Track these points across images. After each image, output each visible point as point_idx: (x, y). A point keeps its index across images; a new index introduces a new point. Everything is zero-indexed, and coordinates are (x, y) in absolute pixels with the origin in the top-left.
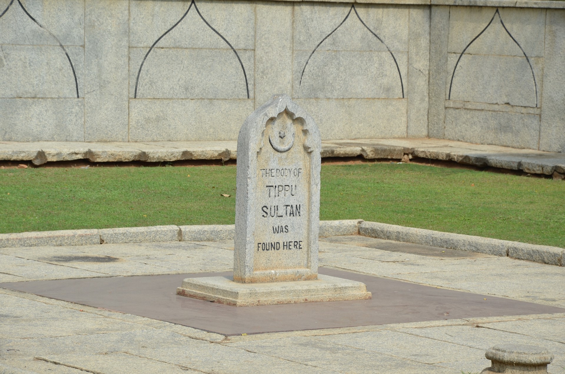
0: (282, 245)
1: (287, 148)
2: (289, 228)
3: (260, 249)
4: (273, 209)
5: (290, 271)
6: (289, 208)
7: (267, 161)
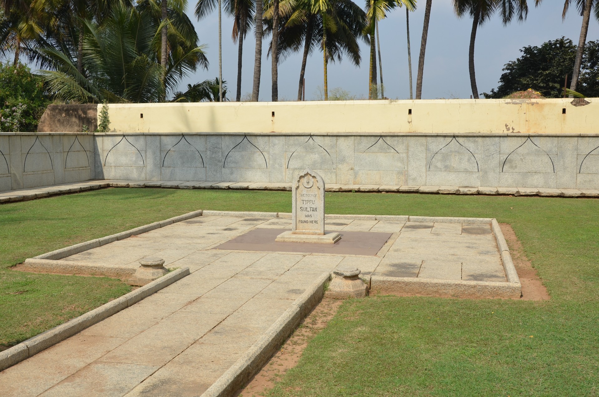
0: (309, 222)
1: (309, 187)
2: (312, 216)
3: (300, 222)
4: (305, 208)
5: (311, 231)
6: (312, 208)
7: (302, 191)
